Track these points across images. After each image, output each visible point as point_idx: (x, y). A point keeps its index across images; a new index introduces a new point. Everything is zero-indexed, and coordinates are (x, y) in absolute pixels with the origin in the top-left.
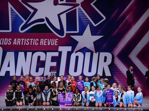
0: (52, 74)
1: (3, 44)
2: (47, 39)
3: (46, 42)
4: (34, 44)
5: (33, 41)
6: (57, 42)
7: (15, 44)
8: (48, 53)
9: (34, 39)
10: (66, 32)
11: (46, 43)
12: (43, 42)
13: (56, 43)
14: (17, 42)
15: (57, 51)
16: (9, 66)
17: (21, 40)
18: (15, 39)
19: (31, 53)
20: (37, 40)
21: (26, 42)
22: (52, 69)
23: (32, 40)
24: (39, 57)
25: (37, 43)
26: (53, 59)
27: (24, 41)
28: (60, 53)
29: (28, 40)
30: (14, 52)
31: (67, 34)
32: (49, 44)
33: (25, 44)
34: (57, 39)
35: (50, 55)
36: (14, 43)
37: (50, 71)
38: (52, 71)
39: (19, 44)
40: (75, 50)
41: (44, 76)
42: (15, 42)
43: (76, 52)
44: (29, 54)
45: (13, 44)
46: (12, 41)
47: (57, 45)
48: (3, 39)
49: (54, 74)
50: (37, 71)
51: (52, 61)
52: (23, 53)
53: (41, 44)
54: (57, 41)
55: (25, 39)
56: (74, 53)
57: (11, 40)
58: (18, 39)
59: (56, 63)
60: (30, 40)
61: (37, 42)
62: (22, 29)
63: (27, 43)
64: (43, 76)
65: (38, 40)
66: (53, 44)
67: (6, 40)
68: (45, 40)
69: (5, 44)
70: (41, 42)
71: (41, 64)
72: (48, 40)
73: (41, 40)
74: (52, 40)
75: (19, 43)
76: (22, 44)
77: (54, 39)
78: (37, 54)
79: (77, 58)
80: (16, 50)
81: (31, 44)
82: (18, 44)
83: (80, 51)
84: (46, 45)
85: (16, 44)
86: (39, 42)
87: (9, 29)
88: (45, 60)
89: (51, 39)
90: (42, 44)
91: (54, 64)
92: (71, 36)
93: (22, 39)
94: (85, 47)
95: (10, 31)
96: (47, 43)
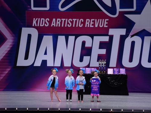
0: (100, 64)
1: (38, 25)
2: (94, 20)
3: (93, 23)
4: (77, 26)
5: (76, 21)
6: (107, 23)
7: (53, 26)
8: (95, 37)
9: (78, 20)
10: (118, 10)
11: (92, 25)
12: (89, 23)
13: (106, 25)
14: (56, 23)
15: (107, 35)
16: (46, 53)
17: (62, 21)
18: (54, 20)
19: (74, 37)
20: (81, 21)
21: (68, 23)
22: (100, 57)
23: (74, 20)
24: (84, 43)
25: (81, 25)
26: (102, 45)
27: (65, 21)
28: (111, 37)
29: (70, 21)
30: (52, 36)
31: (120, 12)
32: (96, 26)
33: (66, 26)
34: (108, 20)
35: (98, 39)
36: (52, 24)
37: (98, 61)
38: (100, 60)
39: (59, 26)
40: (131, 34)
41: (90, 66)
42: (54, 23)
43: (132, 36)
44: (71, 38)
45: (52, 26)
46: (50, 22)
47: (107, 26)
48: (39, 19)
49: (102, 64)
50: (81, 60)
51: (100, 48)
52: (64, 37)
53: (86, 26)
54: (107, 21)
55: (67, 19)
56: (129, 37)
57: (49, 20)
58: (58, 19)
59: (105, 50)
60: (73, 21)
61: (82, 23)
62: (63, 7)
63: (68, 25)
64: (88, 66)
65: (83, 21)
66: (101, 25)
67: (43, 20)
68: (92, 20)
69: (41, 25)
70: (87, 23)
71: (86, 51)
72: (96, 20)
73: (87, 20)
74: (101, 20)
75: (58, 24)
76: (63, 26)
77: (103, 20)
78: (81, 39)
79: (133, 43)
80: (55, 33)
81: (74, 26)
82: (57, 26)
83: (136, 34)
84: (93, 26)
85: (55, 26)
86: (84, 23)
87: (46, 7)
88: (91, 46)
89: (99, 20)
90: (88, 26)
91: (103, 52)
92: (126, 15)
93: (62, 19)
94: (144, 30)
95: (48, 8)
96: (94, 25)
